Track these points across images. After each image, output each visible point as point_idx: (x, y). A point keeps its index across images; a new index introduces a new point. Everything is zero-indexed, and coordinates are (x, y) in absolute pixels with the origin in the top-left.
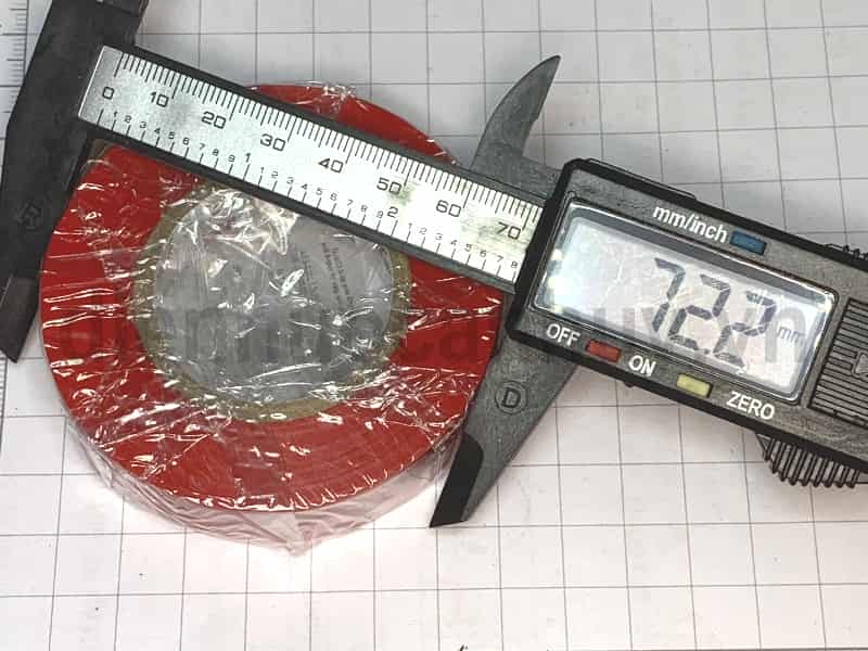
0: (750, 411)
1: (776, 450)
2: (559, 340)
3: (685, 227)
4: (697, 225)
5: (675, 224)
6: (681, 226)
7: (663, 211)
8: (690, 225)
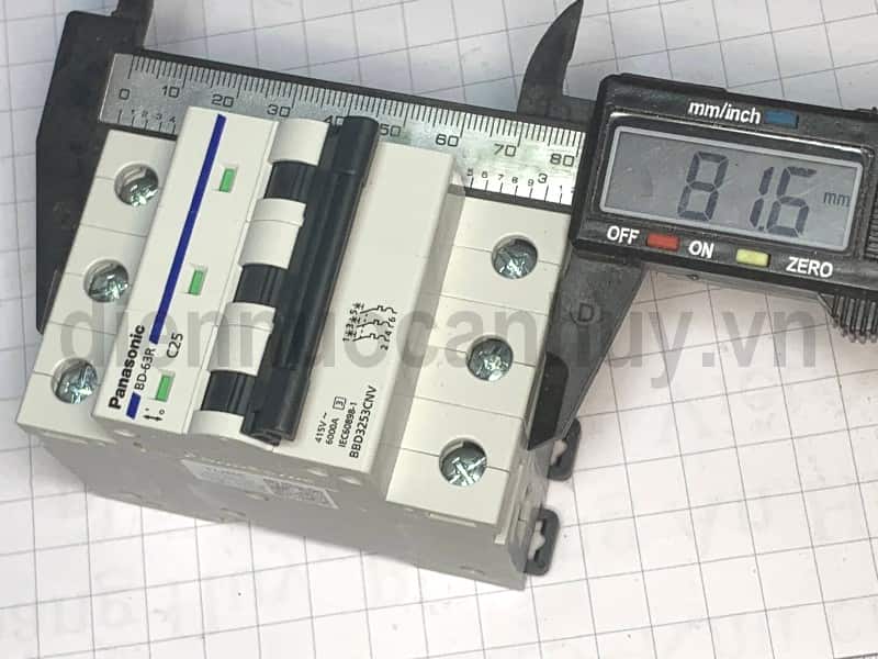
0: (809, 272)
1: (840, 307)
2: (621, 240)
3: (721, 116)
4: (731, 113)
5: (711, 115)
6: (716, 116)
7: (697, 106)
8: (725, 114)
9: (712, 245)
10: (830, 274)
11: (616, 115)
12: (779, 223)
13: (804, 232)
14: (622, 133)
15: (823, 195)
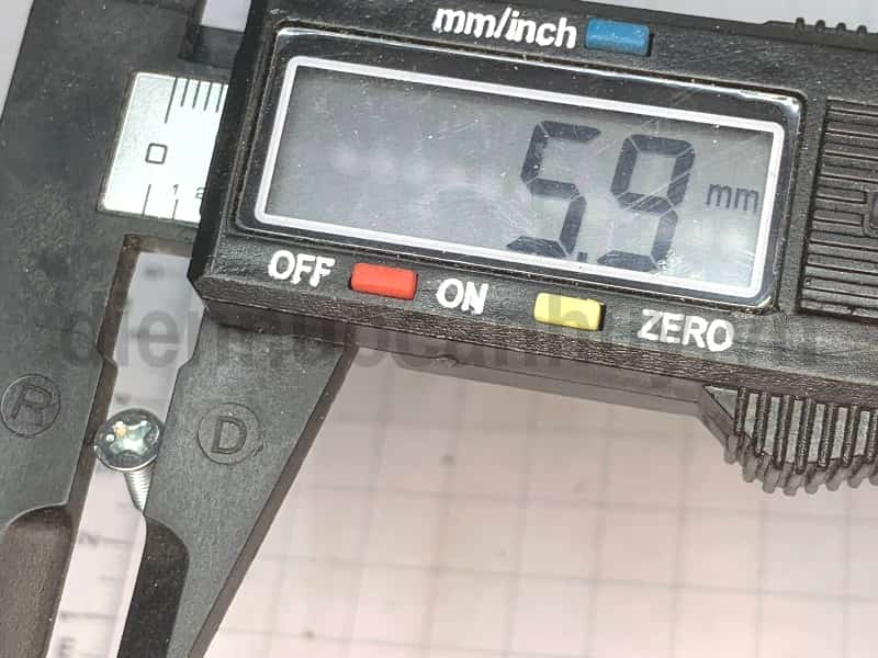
0: (686, 341)
1: (751, 411)
2: (296, 280)
3: (498, 35)
4: (518, 28)
5: (478, 33)
6: (488, 35)
7: (451, 14)
8: (505, 30)
9: (485, 287)
10: (728, 343)
14: (299, 67)
15: (706, 191)
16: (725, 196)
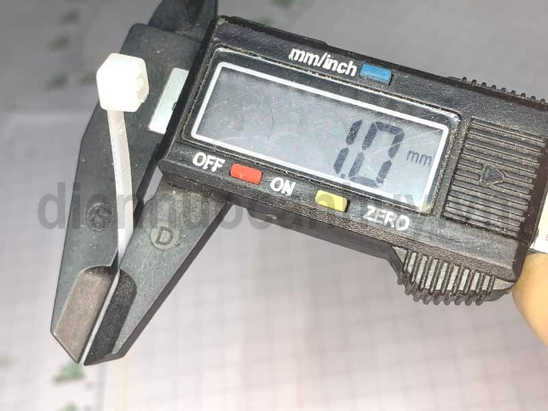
1: (412, 262)
2: (205, 167)
3: (319, 65)
4: (329, 62)
5: (310, 63)
6: (314, 65)
7: (298, 52)
9: (294, 184)
11: (221, 49)
12: (361, 173)
13: (385, 184)
14: (224, 69)
16: (416, 156)
